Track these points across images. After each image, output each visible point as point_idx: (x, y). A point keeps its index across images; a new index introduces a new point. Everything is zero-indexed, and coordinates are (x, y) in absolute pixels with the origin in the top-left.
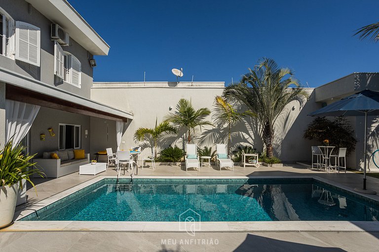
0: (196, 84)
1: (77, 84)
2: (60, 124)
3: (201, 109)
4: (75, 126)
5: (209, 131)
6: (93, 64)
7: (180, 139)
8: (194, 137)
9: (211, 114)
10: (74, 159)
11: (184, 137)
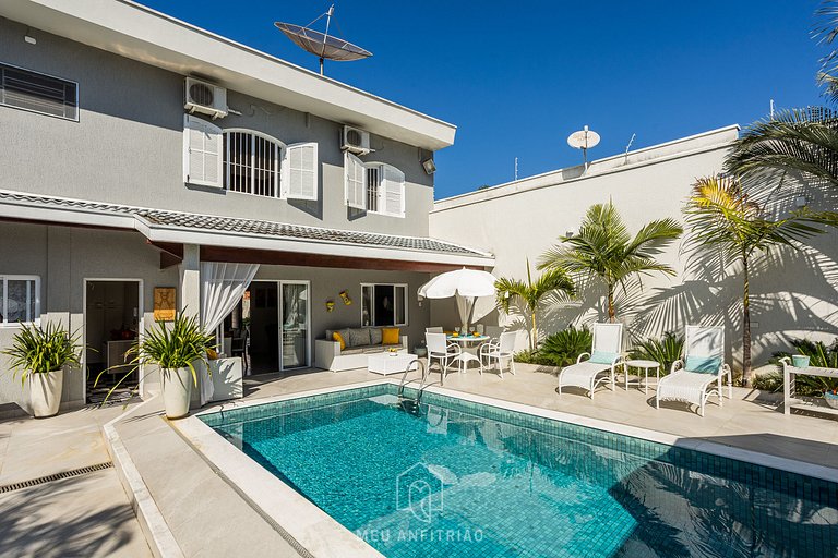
0: (636, 157)
1: (399, 211)
2: (363, 285)
3: (651, 225)
4: (395, 285)
5: (666, 293)
6: (430, 167)
7: (592, 310)
8: (628, 306)
9: (683, 238)
10: (380, 344)
11: (600, 307)
